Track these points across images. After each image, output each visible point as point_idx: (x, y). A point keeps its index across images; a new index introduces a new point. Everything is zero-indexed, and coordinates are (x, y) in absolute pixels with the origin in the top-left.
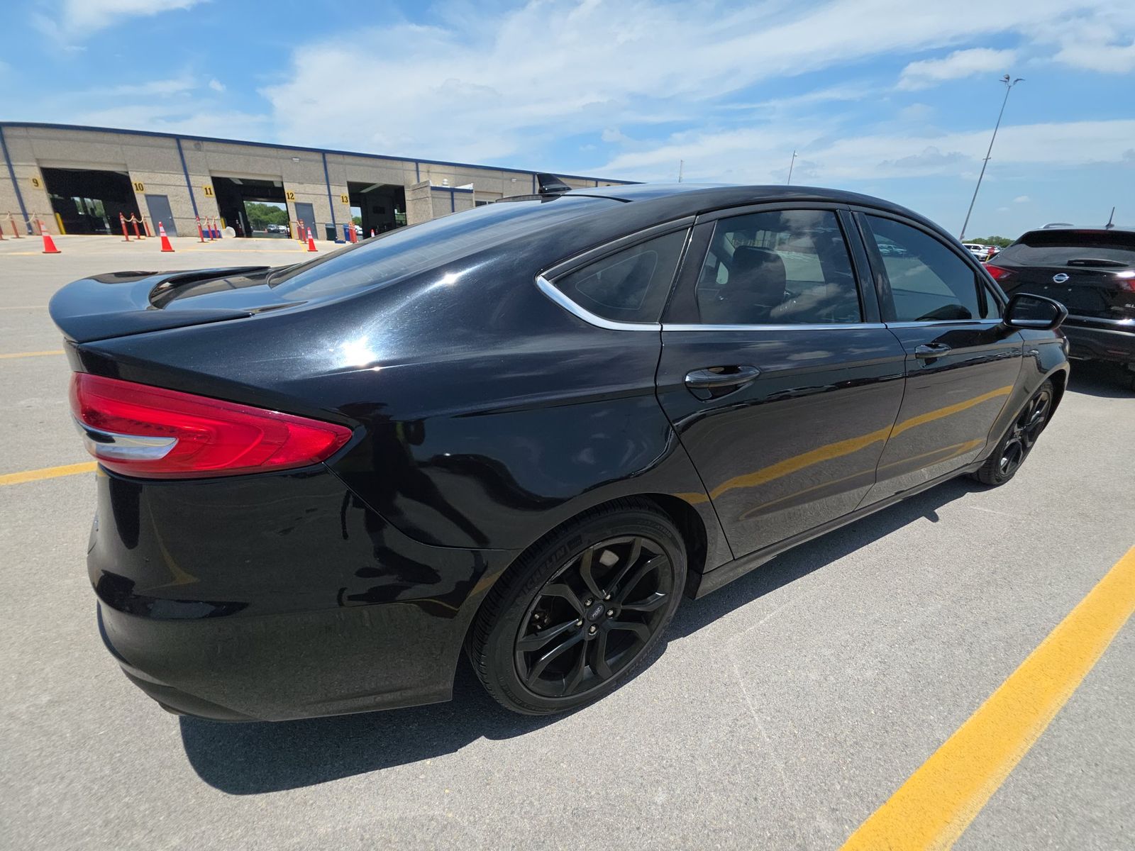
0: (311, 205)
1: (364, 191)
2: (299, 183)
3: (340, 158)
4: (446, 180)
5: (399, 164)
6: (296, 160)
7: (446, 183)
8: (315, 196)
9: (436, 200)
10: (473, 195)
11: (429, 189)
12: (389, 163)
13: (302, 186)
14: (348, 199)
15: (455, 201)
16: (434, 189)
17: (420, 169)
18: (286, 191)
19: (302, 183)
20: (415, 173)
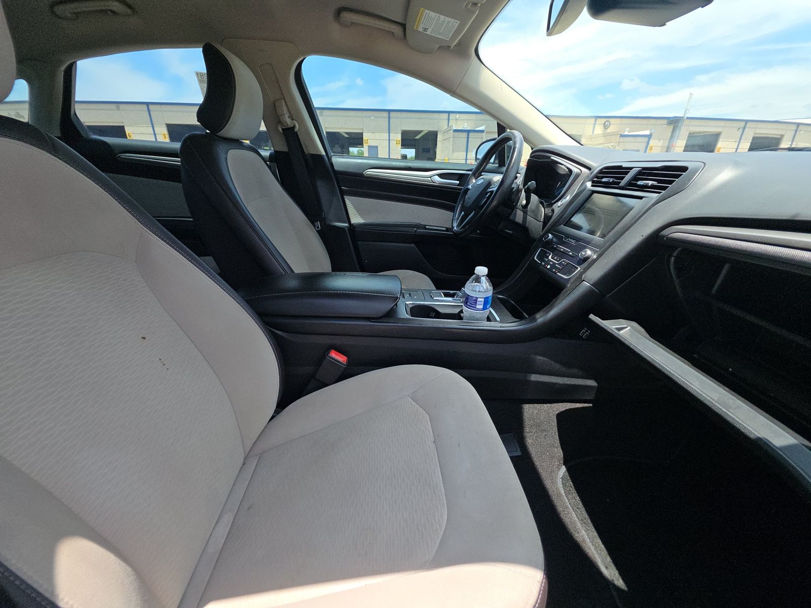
0: (377, 147)
1: (417, 137)
2: (373, 133)
3: (399, 114)
4: (466, 124)
5: (436, 115)
6: (372, 118)
7: (466, 126)
8: (381, 141)
9: (456, 139)
10: (484, 134)
11: (452, 131)
12: (430, 115)
13: (373, 134)
14: (400, 142)
15: (470, 139)
16: (455, 131)
17: (450, 118)
18: (365, 138)
19: (374, 133)
20: (447, 121)
